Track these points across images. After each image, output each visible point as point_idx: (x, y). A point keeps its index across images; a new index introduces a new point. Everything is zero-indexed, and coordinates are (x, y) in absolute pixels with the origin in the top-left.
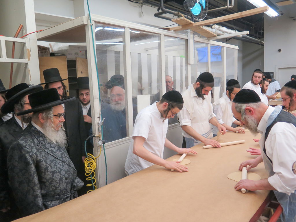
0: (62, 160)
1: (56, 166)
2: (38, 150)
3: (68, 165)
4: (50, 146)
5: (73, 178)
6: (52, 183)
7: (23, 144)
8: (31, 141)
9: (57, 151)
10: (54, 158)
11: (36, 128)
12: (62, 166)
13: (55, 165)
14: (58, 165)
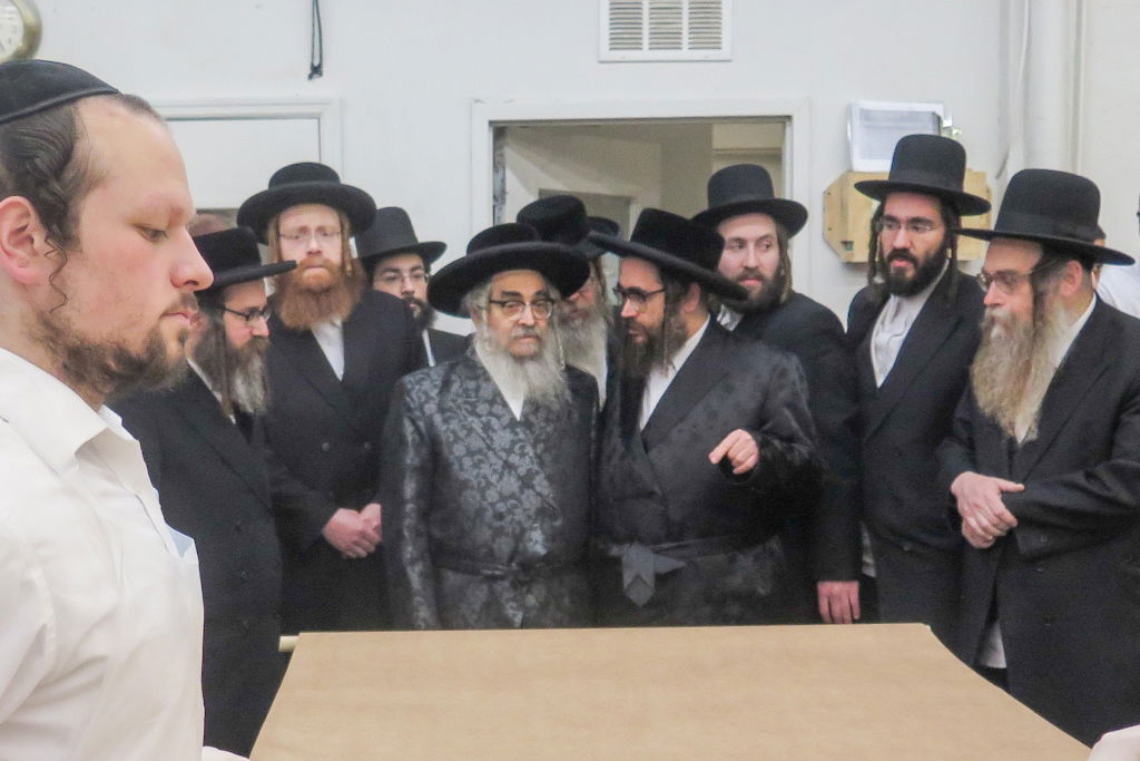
13: (476, 466)
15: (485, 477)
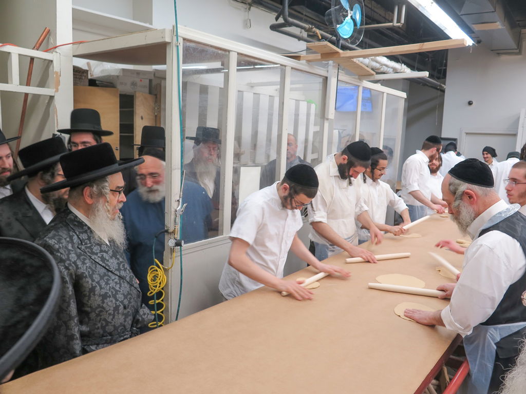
0: (119, 275)
1: (109, 284)
2: (79, 256)
3: (128, 283)
4: (99, 249)
5: (136, 307)
6: (101, 314)
7: (54, 245)
8: (68, 239)
9: (111, 257)
10: (105, 271)
11: (76, 217)
12: (118, 286)
13: (107, 284)
14: (112, 284)
15: (113, 288)
